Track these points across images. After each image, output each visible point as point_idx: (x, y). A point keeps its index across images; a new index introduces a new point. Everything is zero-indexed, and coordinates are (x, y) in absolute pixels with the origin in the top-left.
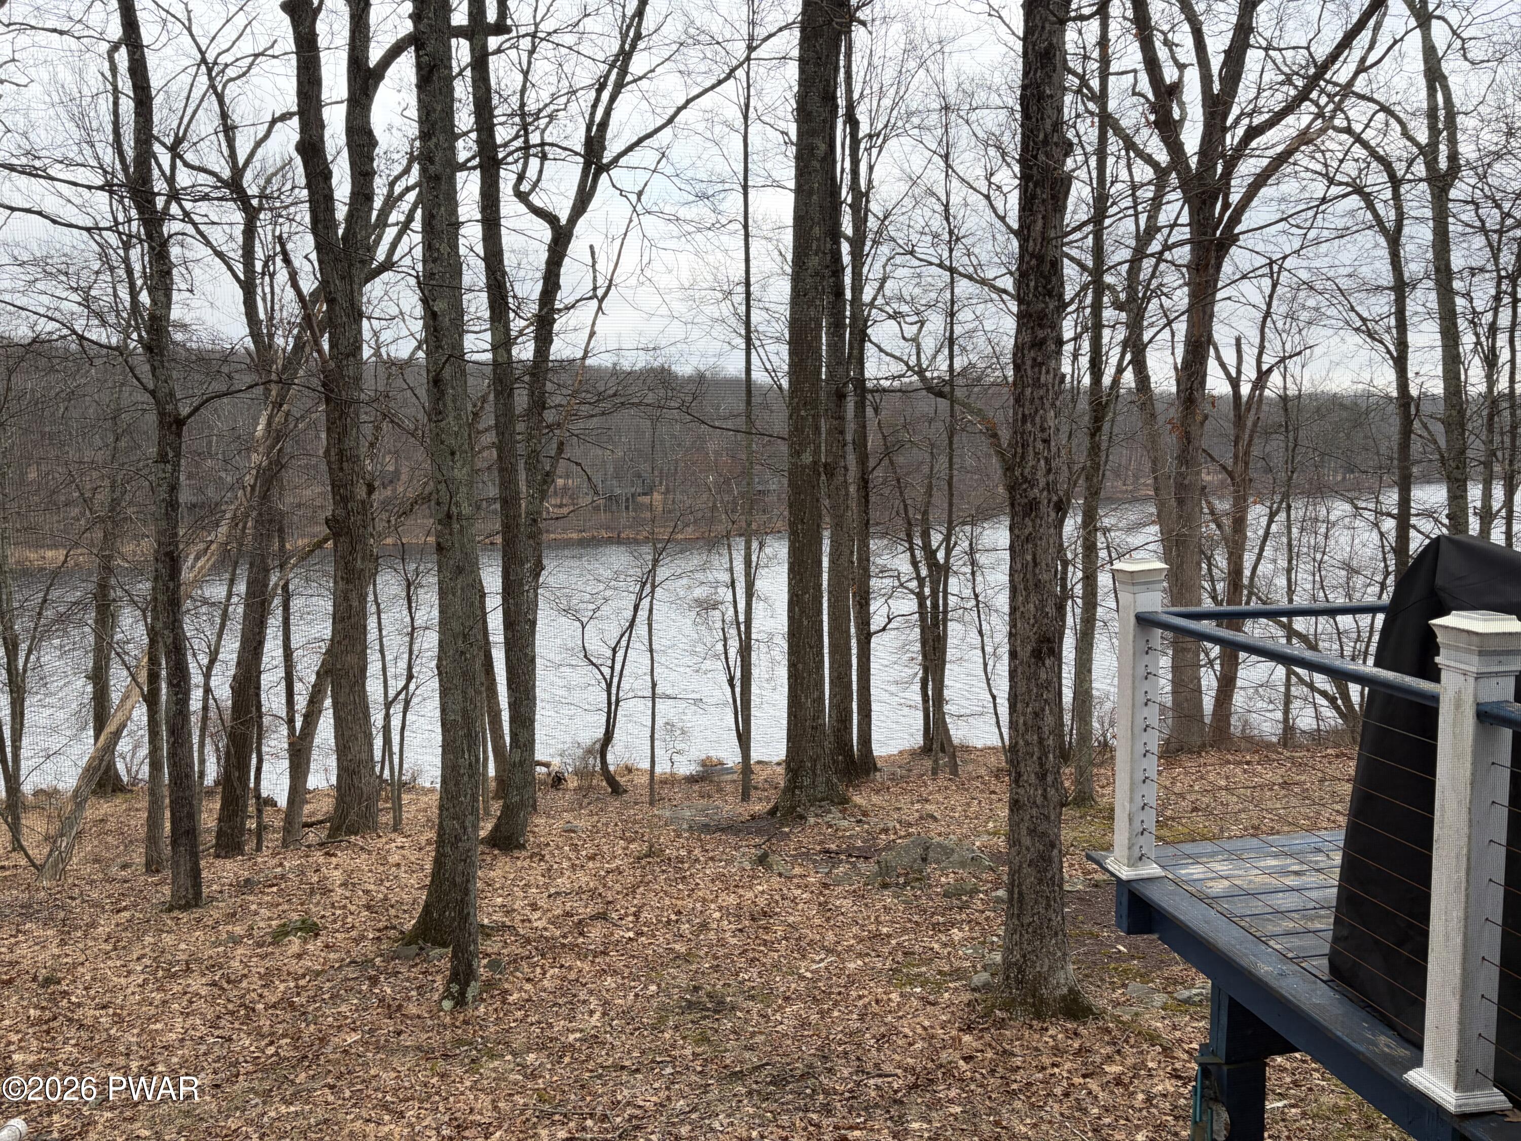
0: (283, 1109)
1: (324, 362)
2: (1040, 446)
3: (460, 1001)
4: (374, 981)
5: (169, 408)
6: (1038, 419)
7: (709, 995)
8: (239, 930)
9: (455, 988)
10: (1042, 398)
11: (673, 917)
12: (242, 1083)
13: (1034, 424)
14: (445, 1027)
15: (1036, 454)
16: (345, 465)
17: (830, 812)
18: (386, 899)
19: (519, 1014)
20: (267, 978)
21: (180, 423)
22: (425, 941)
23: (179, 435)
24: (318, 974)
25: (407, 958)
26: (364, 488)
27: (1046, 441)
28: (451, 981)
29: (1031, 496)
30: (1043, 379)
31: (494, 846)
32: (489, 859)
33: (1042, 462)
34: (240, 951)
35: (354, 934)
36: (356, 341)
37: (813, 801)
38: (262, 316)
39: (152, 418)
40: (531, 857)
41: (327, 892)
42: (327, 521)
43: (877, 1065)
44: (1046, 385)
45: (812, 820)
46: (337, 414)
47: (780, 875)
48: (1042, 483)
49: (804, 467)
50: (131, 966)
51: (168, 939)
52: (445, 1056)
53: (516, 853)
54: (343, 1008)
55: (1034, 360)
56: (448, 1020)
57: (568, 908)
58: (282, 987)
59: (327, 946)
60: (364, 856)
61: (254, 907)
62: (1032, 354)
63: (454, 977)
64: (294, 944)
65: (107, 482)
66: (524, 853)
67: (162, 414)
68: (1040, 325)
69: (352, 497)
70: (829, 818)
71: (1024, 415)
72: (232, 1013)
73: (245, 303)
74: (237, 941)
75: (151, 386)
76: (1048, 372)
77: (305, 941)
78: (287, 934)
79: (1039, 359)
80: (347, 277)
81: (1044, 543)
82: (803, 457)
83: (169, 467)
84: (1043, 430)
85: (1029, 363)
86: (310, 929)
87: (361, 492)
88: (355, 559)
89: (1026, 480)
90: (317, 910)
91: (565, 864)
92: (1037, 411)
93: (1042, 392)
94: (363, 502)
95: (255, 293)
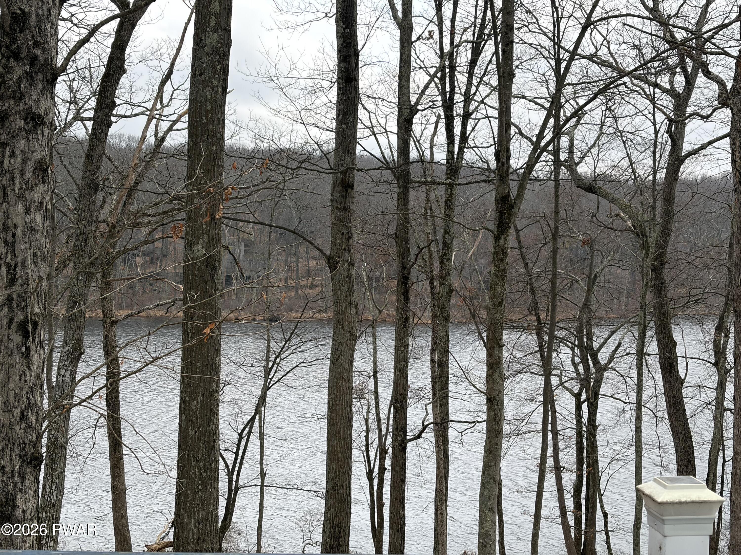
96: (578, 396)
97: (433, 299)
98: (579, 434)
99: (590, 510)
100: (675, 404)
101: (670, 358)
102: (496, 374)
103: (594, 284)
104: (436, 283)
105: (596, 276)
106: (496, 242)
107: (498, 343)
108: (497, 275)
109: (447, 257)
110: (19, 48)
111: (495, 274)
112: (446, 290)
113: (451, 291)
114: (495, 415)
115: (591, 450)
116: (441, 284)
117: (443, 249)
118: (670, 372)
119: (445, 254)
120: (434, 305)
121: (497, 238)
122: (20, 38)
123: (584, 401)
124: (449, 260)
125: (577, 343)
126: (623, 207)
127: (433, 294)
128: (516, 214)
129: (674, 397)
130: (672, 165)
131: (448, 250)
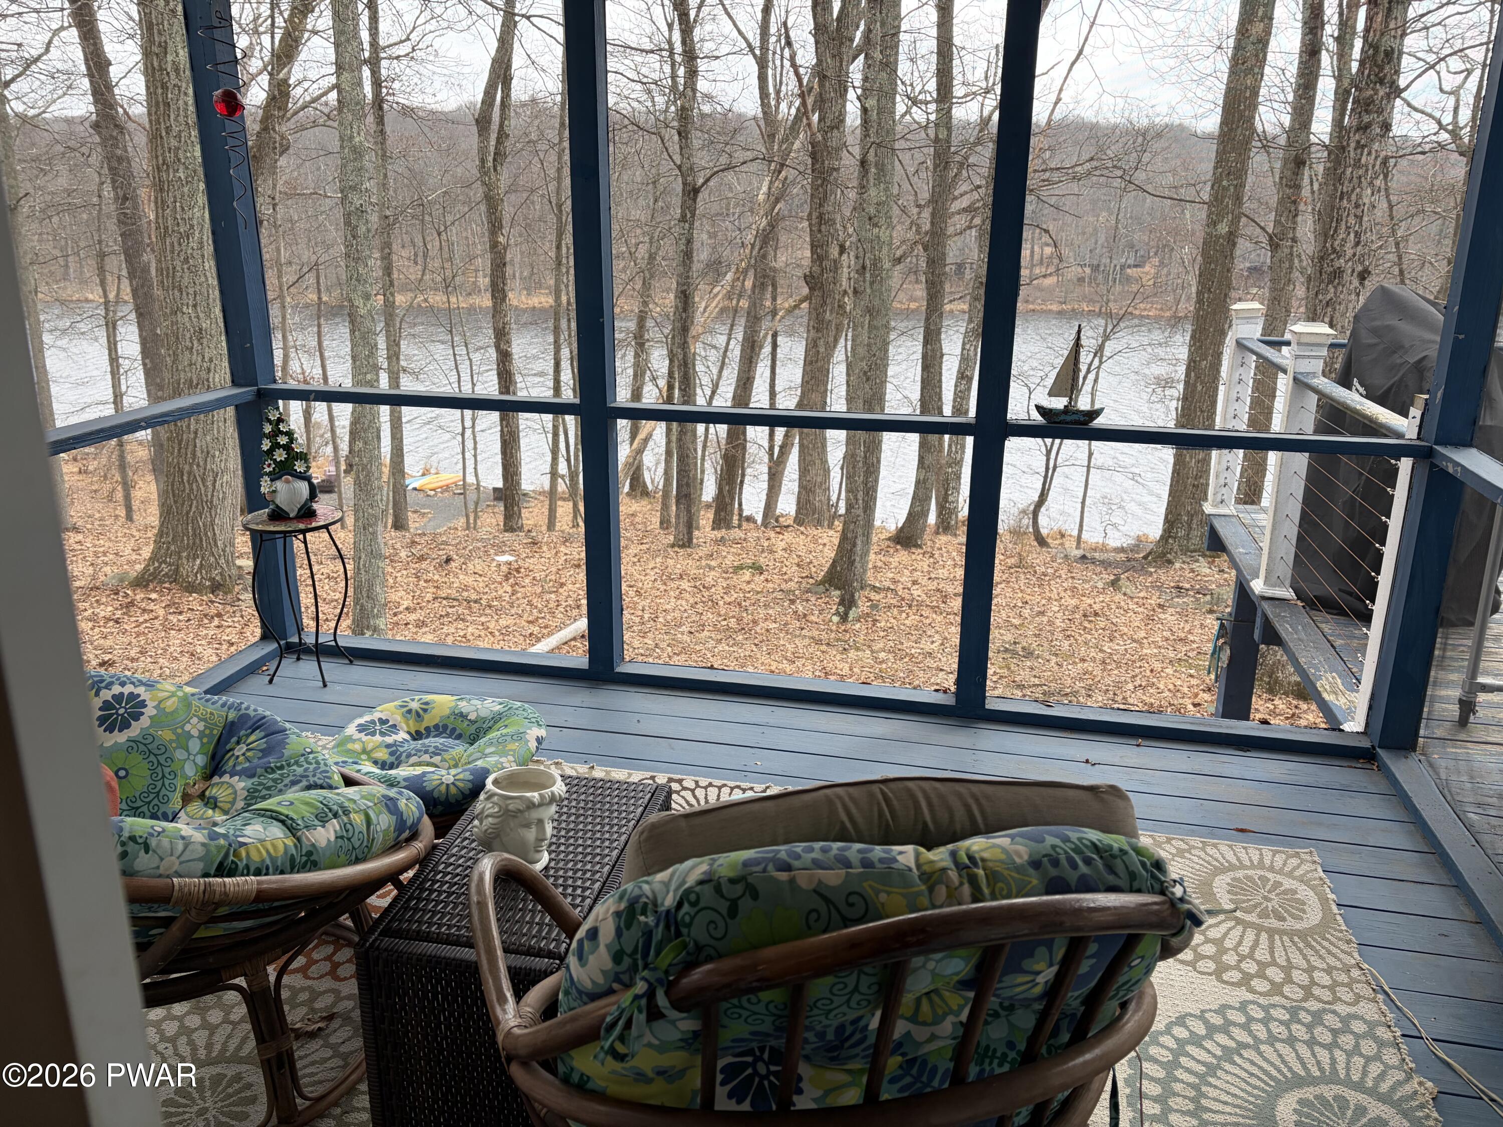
0: (727, 648)
1: (813, 134)
2: (1352, 220)
3: (844, 618)
4: (792, 602)
5: (690, 179)
6: (1354, 197)
7: (1024, 648)
8: (713, 563)
9: (842, 609)
10: (1360, 177)
11: (1020, 604)
12: (706, 633)
13: (1349, 201)
14: (832, 631)
15: (1348, 228)
16: (823, 227)
17: (1197, 561)
18: (811, 562)
19: (882, 634)
20: (727, 590)
21: (696, 191)
22: (830, 585)
23: (695, 200)
24: (758, 593)
25: (816, 593)
26: (837, 249)
27: (1359, 218)
28: (840, 604)
29: (1337, 264)
30: (1363, 161)
31: (898, 543)
32: (892, 551)
33: (1352, 235)
34: (713, 573)
35: (786, 577)
36: (841, 114)
37: (1186, 551)
38: (771, 90)
39: (678, 187)
40: (924, 554)
41: (772, 552)
42: (805, 276)
43: (1124, 698)
44: (1367, 166)
45: (1177, 565)
46: (819, 182)
47: (1125, 594)
48: (1349, 253)
49: (1218, 237)
50: (648, 571)
51: (670, 562)
52: (828, 644)
53: (913, 550)
54: (770, 612)
55: (1358, 142)
56: (834, 628)
57: (940, 587)
58: (735, 595)
59: (767, 580)
60: (802, 537)
61: (724, 554)
62: (1357, 137)
63: (842, 602)
64: (747, 575)
65: (647, 239)
66: (920, 551)
67: (685, 184)
68: (1366, 111)
69: (827, 256)
70: (1195, 566)
71: (1342, 193)
72: (704, 602)
73: (759, 78)
74: (711, 568)
75: (679, 163)
76: (1369, 154)
77: (753, 575)
78: (742, 569)
79: (1363, 142)
80: (838, 55)
81: (1342, 307)
82: (1219, 227)
83: (687, 225)
84: (1357, 206)
85: (1353, 145)
86: (758, 569)
87: (834, 252)
88: (825, 311)
89: (1334, 251)
90: (762, 561)
91: (950, 562)
92: (1354, 189)
93: (1361, 172)
94: (835, 261)
95: (767, 66)
110: (1385, 75)
122: (1387, 68)
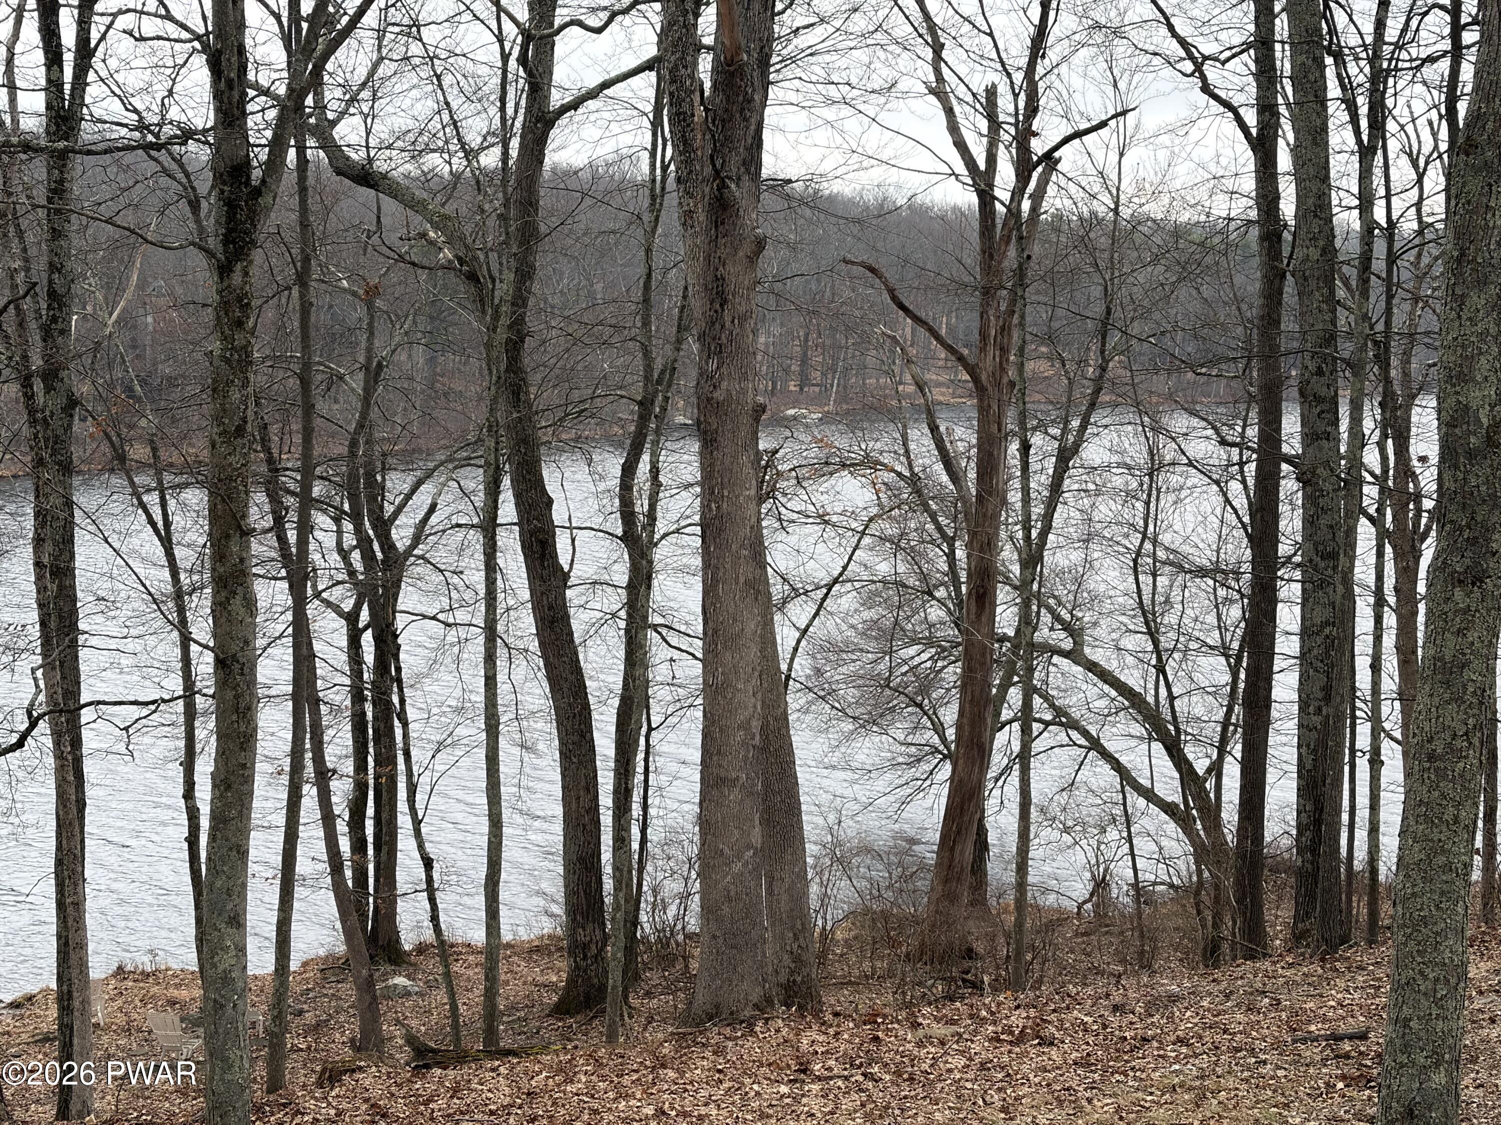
96: (352, 618)
97: (33, 422)
98: (358, 697)
99: (385, 849)
100: (552, 622)
101: (541, 530)
102: (237, 601)
103: (376, 382)
104: (38, 386)
105: (380, 365)
106: (221, 279)
107: (239, 527)
108: (228, 361)
109: (60, 326)
111: (223, 358)
112: (62, 401)
113: (72, 403)
114: (237, 697)
115: (382, 726)
116: (48, 389)
117: (49, 308)
118: (543, 557)
119: (54, 320)
120: (36, 436)
121: (224, 270)
123: (366, 628)
124: (65, 332)
125: (346, 507)
126: (436, 219)
127: (32, 411)
128: (269, 209)
129: (551, 608)
130: (532, 132)
131: (60, 309)
